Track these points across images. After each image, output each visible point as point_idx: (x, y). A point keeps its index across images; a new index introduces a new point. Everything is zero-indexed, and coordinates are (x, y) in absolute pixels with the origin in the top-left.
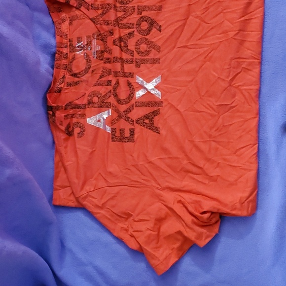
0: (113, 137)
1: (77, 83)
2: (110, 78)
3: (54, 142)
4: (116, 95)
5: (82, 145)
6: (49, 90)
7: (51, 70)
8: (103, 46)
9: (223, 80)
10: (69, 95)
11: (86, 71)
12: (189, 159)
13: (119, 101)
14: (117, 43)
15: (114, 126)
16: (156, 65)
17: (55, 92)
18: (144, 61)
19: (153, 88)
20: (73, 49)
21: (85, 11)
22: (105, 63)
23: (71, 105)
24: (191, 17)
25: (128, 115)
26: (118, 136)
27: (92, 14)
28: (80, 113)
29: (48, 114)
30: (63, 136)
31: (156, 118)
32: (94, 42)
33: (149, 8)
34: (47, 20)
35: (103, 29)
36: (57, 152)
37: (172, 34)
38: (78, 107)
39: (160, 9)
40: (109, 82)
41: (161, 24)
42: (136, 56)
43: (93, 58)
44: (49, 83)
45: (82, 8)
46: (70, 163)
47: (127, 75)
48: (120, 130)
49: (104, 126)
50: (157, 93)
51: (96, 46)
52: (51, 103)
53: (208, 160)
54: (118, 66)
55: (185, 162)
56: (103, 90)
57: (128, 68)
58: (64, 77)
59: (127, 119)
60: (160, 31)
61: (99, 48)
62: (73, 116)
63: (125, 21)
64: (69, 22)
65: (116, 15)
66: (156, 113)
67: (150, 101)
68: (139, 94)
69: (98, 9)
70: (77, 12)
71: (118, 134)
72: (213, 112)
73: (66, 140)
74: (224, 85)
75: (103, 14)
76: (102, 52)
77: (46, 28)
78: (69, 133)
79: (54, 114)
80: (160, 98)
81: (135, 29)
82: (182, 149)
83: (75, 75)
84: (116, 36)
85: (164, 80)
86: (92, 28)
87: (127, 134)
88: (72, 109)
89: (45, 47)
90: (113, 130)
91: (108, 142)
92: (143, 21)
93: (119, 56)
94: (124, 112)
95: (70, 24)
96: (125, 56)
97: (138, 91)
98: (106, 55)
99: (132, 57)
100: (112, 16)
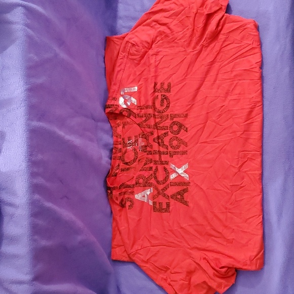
0: (154, 208)
1: (128, 169)
2: (152, 165)
3: (112, 212)
4: (156, 178)
5: (132, 215)
6: (108, 175)
7: (110, 161)
8: (146, 143)
9: (234, 167)
10: (123, 178)
11: (134, 160)
12: (211, 225)
13: (158, 182)
14: (156, 140)
15: (155, 200)
16: (184, 156)
17: (113, 176)
18: (176, 153)
19: (182, 172)
20: (125, 145)
21: (134, 119)
22: (147, 154)
23: (123, 185)
24: (209, 121)
25: (165, 192)
26: (158, 208)
27: (138, 120)
28: (130, 191)
29: (107, 192)
30: (118, 208)
31: (185, 194)
32: (140, 140)
33: (179, 116)
34: (107, 126)
35: (146, 131)
36: (114, 219)
37: (195, 134)
38: (129, 186)
39: (186, 116)
40: (151, 168)
41: (187, 126)
42: (170, 149)
43: (139, 151)
44: (108, 170)
45: (131, 117)
46: (123, 228)
47: (164, 162)
48: (159, 203)
49: (148, 200)
50: (186, 176)
51: (141, 142)
52: (109, 185)
53: (226, 227)
54: (157, 157)
55: (208, 228)
56: (146, 174)
57: (164, 157)
58: (119, 165)
59: (164, 195)
60: (187, 131)
61: (143, 144)
62: (125, 193)
63: (161, 125)
64: (122, 126)
65: (155, 121)
66: (185, 191)
67: (180, 182)
68: (173, 176)
69: (142, 117)
70: (128, 120)
71: (157, 206)
72: (226, 190)
73: (120, 210)
74: (235, 170)
75: (146, 120)
76: (146, 146)
77: (106, 132)
78: (123, 205)
79: (111, 193)
80: (188, 179)
81: (169, 130)
82: (205, 217)
83: (126, 163)
84: (155, 136)
85: (191, 166)
86: (138, 130)
87: (164, 206)
88: (124, 188)
89: (106, 146)
90: (154, 203)
91: (151, 213)
92: (174, 125)
93: (157, 150)
94: (162, 190)
95: (123, 127)
96: (162, 149)
97: (172, 174)
98: (148, 149)
99: (167, 150)
100: (152, 122)
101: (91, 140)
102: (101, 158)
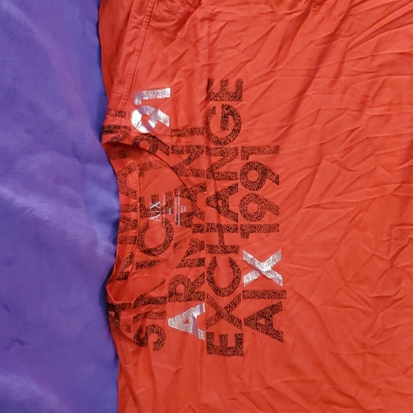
0: (210, 347)
1: (151, 264)
2: (203, 254)
3: (117, 356)
4: (212, 281)
5: (161, 362)
6: (110, 277)
7: (112, 246)
8: (190, 207)
9: (381, 259)
10: (140, 282)
11: (166, 245)
12: (331, 382)
13: (217, 291)
14: (213, 203)
15: (210, 330)
16: (272, 234)
17: (119, 279)
18: (254, 229)
19: (270, 269)
20: (145, 212)
21: (164, 157)
22: (194, 232)
23: (144, 300)
24: (324, 162)
25: (233, 313)
26: (217, 347)
27: (174, 160)
28: (156, 311)
29: (107, 315)
30: (131, 348)
31: (276, 317)
32: (177, 201)
33: (259, 150)
34: (106, 172)
35: (190, 183)
36: (123, 371)
37: (296, 188)
38: (154, 301)
39: (276, 150)
40: (202, 261)
41: (278, 172)
42: (242, 221)
43: (176, 225)
44: (110, 268)
45: (159, 153)
46: (142, 390)
47: (228, 249)
48: (221, 337)
49: (195, 328)
50: (277, 277)
51: (181, 207)
52: (112, 300)
53: (362, 384)
54: (214, 238)
55: (326, 387)
56: (192, 274)
57: (230, 239)
58: (132, 256)
59: (232, 319)
60: (278, 183)
61: (184, 210)
62: (145, 315)
63: (223, 169)
64: (138, 171)
65: (210, 161)
66: (275, 309)
67: (265, 290)
68: (248, 278)
69: (182, 152)
70: (151, 158)
71: (217, 342)
72: (367, 308)
73: (136, 353)
74: (382, 266)
75: (189, 160)
76: (189, 215)
77: (104, 185)
78: (141, 341)
79: (117, 316)
80: (282, 285)
81: (238, 181)
82: (319, 365)
83: (148, 252)
84: (211, 192)
85: (287, 256)
86: (172, 181)
87: (231, 343)
88: (145, 304)
89: (103, 215)
90: (209, 335)
91: (201, 356)
92: (250, 169)
93: (216, 223)
94: (226, 308)
95: (141, 175)
96: (225, 221)
97: (246, 274)
98: (195, 220)
99: (235, 223)
100: (203, 163)
101: (73, 203)
102: (94, 243)
